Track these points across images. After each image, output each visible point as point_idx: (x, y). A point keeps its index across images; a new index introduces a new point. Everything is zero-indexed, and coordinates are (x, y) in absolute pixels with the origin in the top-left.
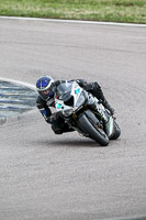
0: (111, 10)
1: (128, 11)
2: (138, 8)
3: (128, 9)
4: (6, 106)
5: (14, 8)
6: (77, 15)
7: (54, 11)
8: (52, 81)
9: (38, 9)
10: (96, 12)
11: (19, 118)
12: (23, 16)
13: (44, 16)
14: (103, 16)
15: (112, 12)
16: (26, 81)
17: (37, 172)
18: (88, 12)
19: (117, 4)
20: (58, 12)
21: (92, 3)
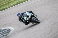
4: (2, 36)
7: (3, 8)
10: (14, 4)
11: (6, 37)
14: (16, 4)
15: (17, 2)
16: (4, 28)
18: (12, 4)
20: (5, 8)
21: (12, 2)
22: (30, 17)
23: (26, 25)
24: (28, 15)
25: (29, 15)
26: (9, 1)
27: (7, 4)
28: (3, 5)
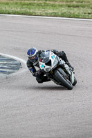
0: (65, 10)
1: (76, 11)
2: (82, 8)
3: (76, 9)
5: (4, 9)
6: (44, 13)
7: (29, 10)
8: (37, 51)
9: (19, 10)
10: (55, 11)
11: (7, 78)
12: (9, 13)
13: (22, 14)
14: (60, 13)
15: (65, 11)
16: (11, 55)
17: (18, 111)
18: (50, 11)
19: (69, 6)
20: (31, 11)
21: (53, 6)
22: (53, 65)
23: (39, 82)
24: (50, 58)
25: (54, 60)
26: (48, 2)
27: (39, 5)
28: (30, 4)
